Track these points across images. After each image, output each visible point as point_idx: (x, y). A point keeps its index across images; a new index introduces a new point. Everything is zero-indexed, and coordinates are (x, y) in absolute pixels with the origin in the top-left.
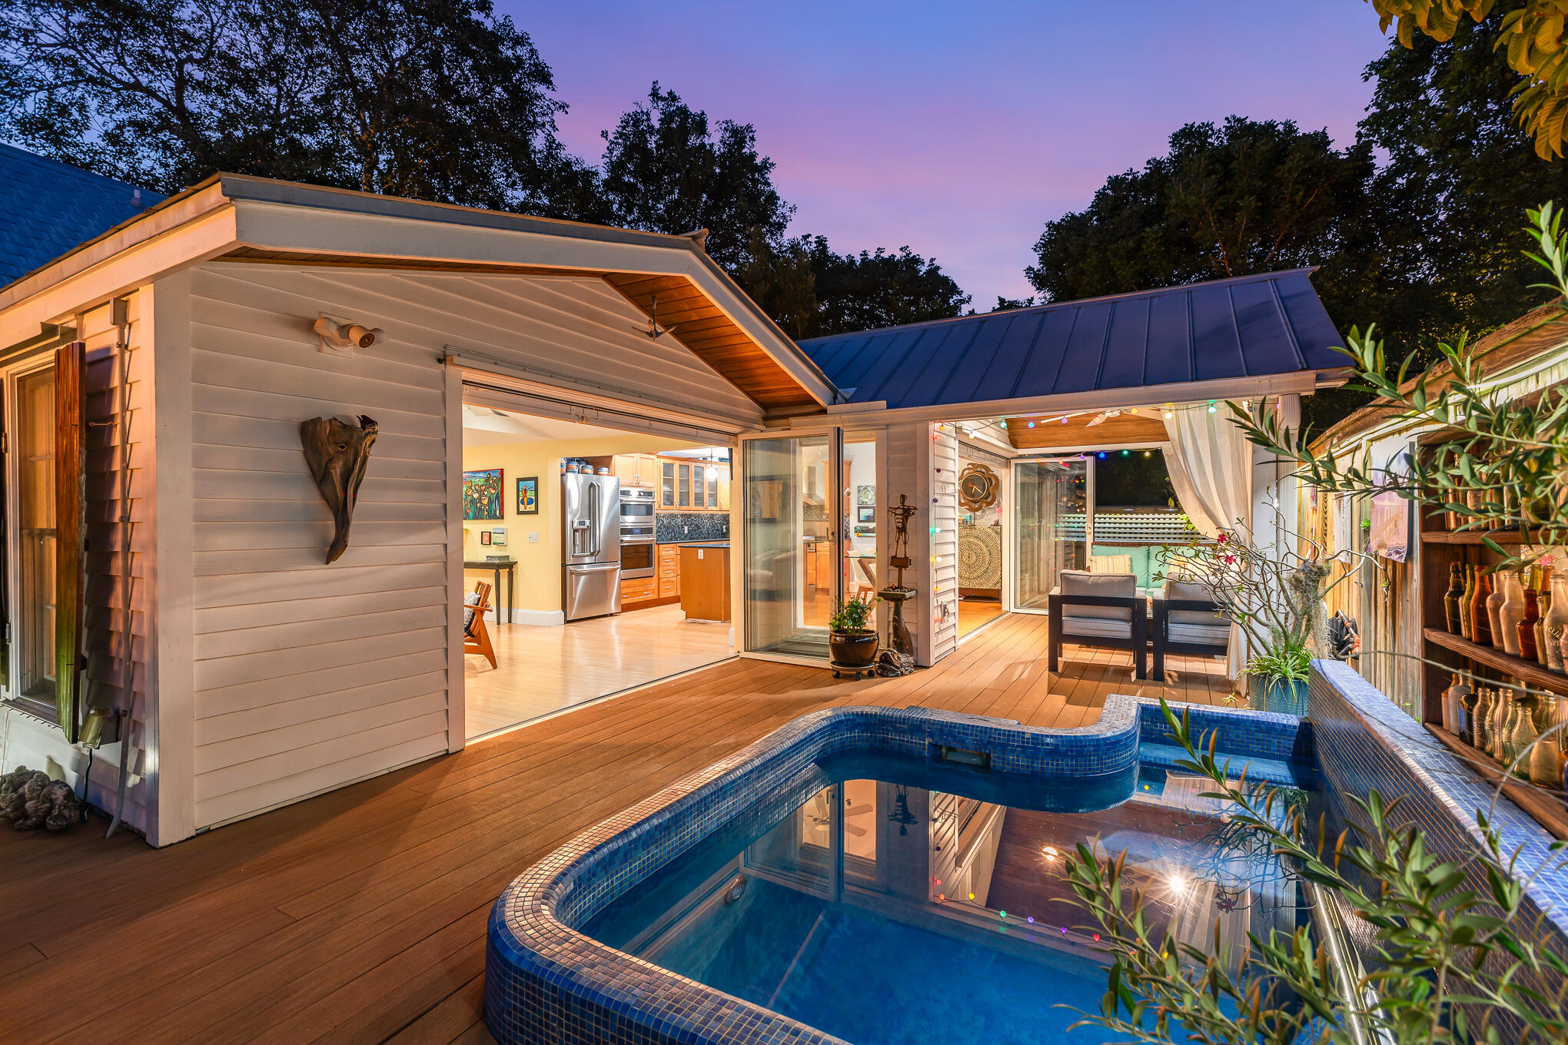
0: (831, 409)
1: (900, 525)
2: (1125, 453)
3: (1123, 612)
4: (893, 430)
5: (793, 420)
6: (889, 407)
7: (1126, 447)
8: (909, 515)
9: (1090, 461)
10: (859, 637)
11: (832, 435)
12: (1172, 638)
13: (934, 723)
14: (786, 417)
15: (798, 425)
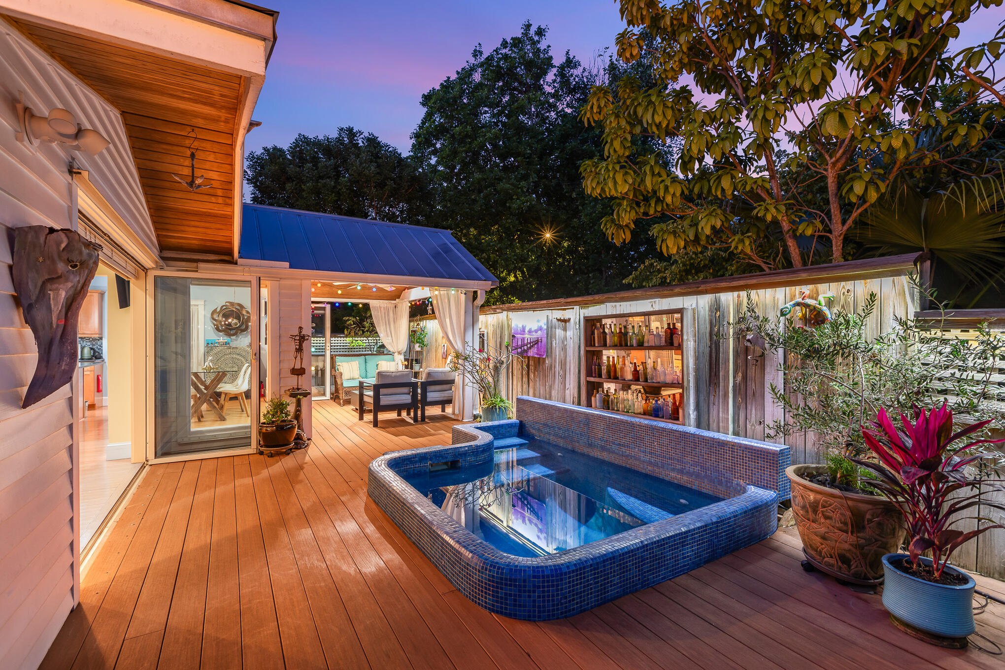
0: (240, 261)
1: (298, 347)
2: (350, 304)
3: (405, 390)
4: (283, 282)
5: (202, 265)
6: (291, 267)
7: (350, 301)
8: (304, 340)
9: (328, 307)
10: (286, 425)
11: (254, 283)
12: (428, 400)
13: (431, 452)
14: (197, 261)
15: (207, 269)
